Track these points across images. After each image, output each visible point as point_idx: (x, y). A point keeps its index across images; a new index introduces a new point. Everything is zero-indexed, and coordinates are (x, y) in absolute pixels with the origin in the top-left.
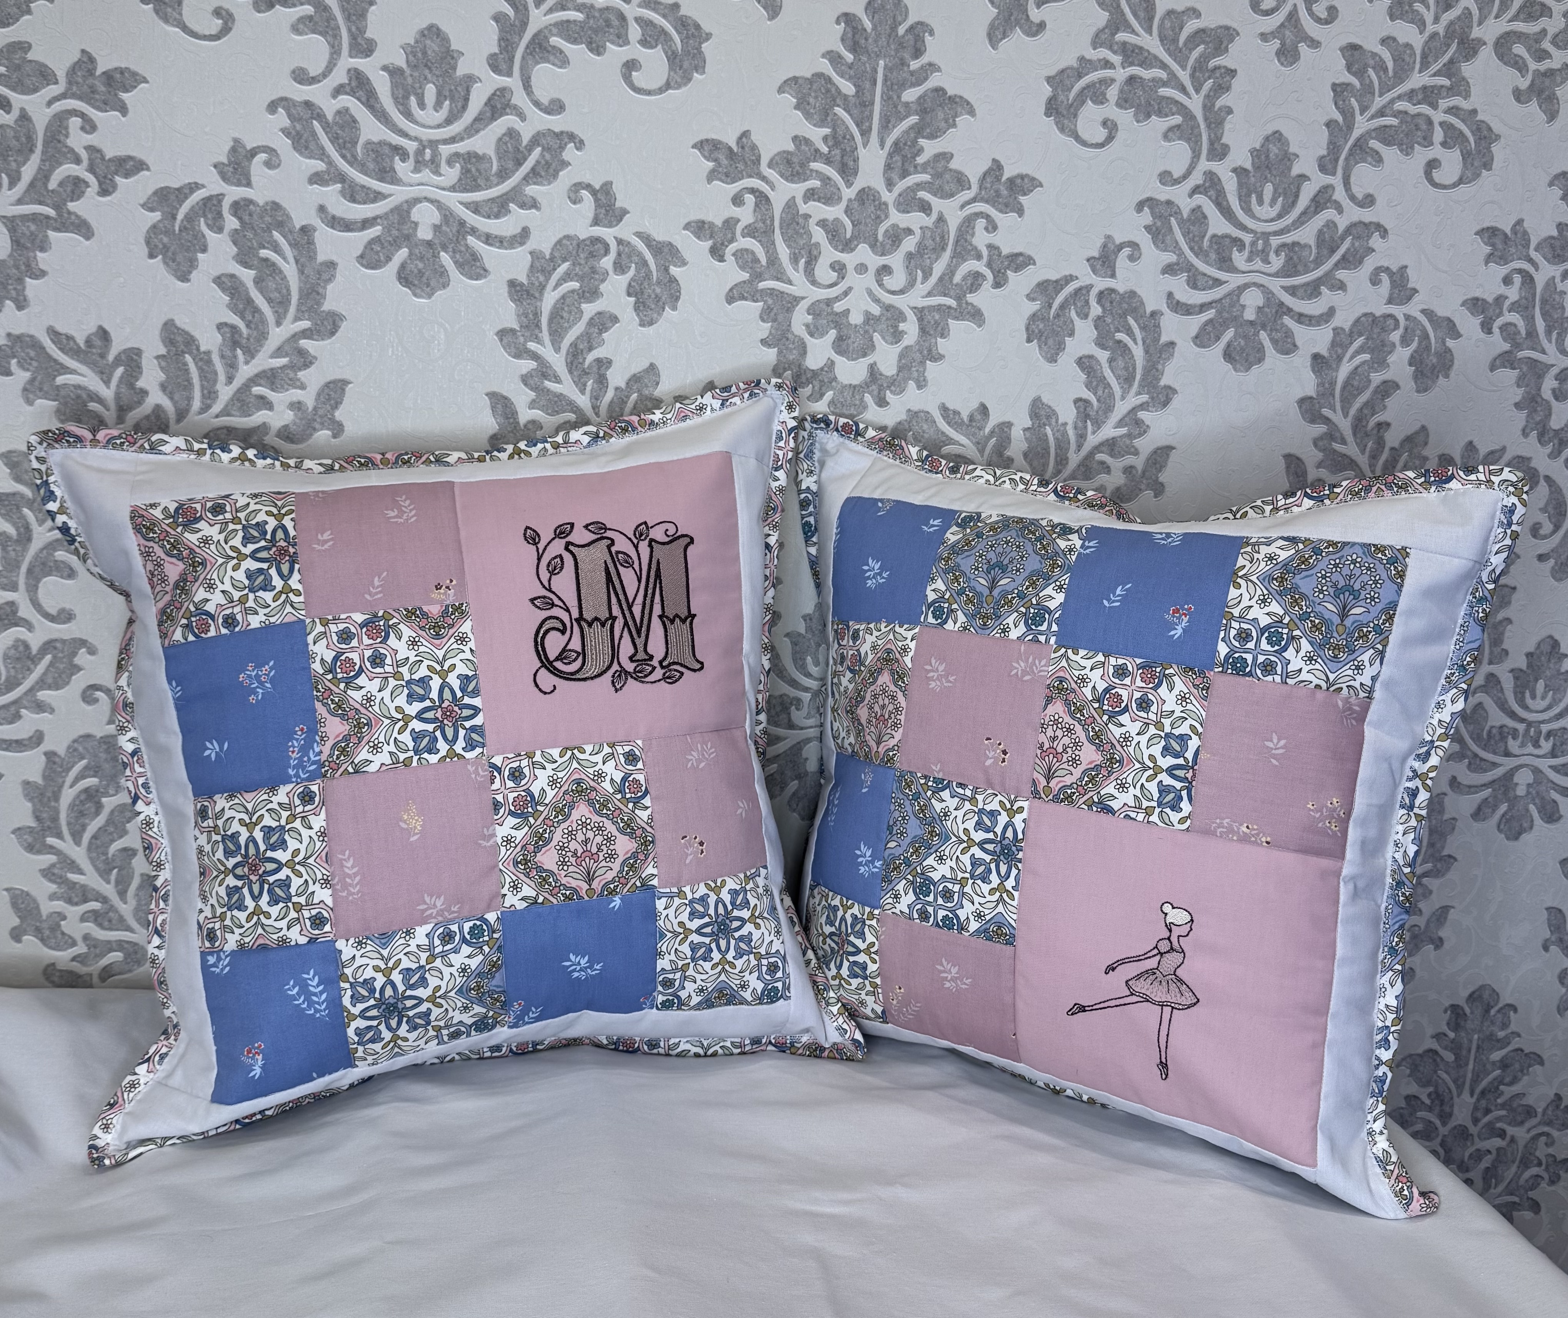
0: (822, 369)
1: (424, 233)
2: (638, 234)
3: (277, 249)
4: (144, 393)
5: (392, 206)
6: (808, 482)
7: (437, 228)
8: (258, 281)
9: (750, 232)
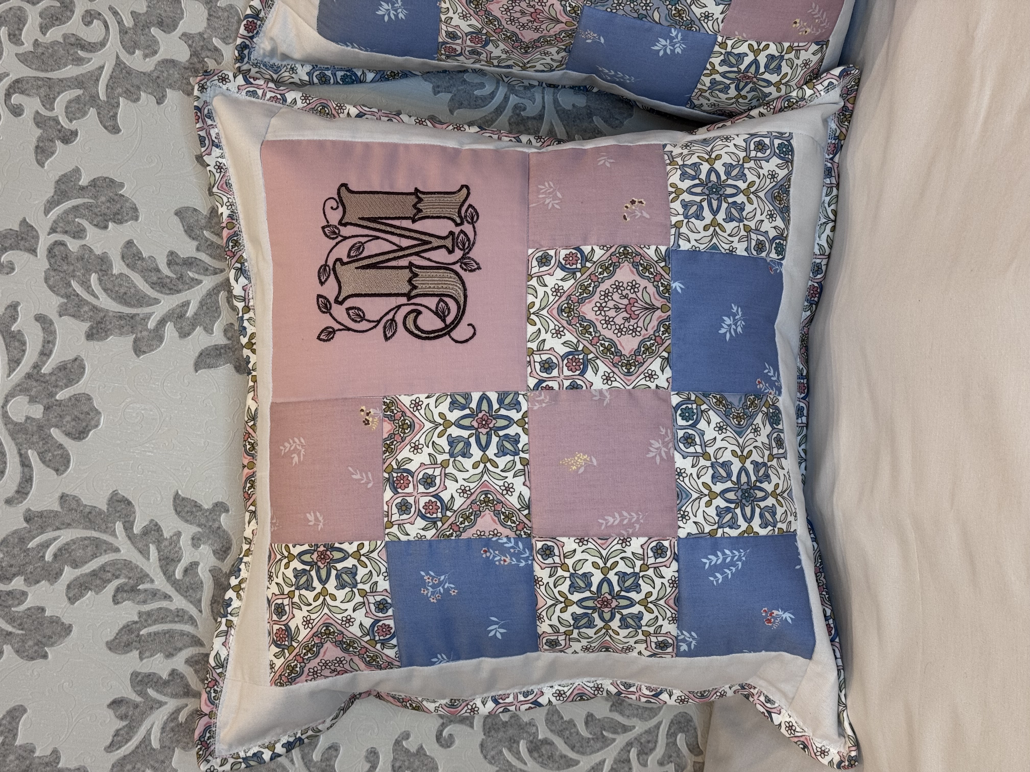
0: (190, 46)
1: (37, 411)
2: (47, 212)
3: (46, 545)
4: (173, 673)
5: (9, 438)
6: (302, 73)
7: (33, 400)
8: (75, 565)
9: (49, 102)
